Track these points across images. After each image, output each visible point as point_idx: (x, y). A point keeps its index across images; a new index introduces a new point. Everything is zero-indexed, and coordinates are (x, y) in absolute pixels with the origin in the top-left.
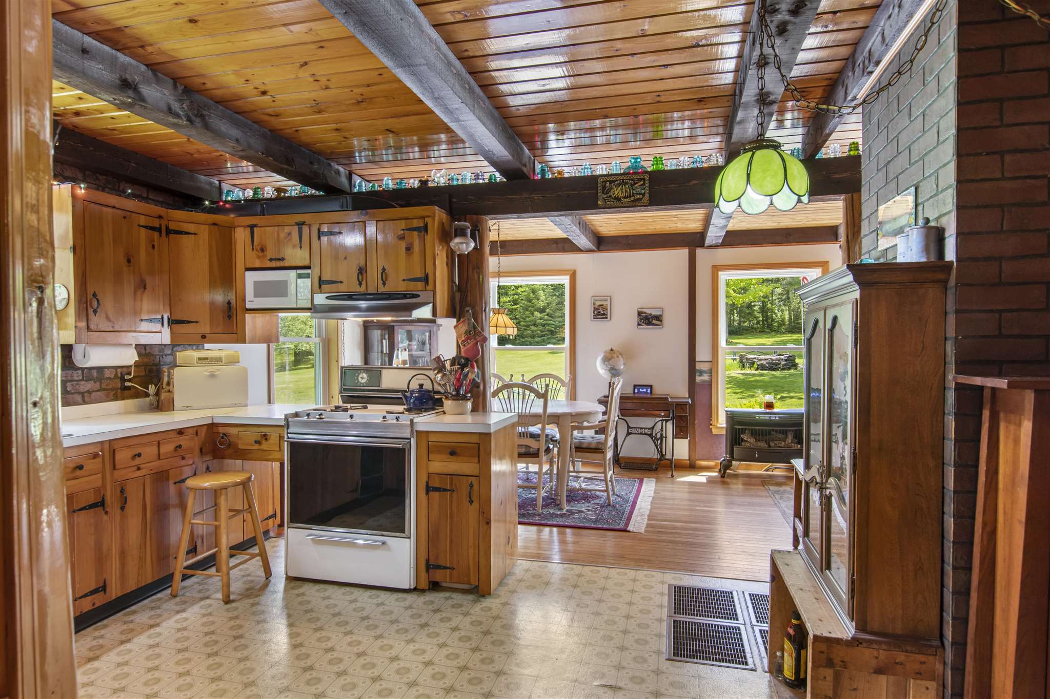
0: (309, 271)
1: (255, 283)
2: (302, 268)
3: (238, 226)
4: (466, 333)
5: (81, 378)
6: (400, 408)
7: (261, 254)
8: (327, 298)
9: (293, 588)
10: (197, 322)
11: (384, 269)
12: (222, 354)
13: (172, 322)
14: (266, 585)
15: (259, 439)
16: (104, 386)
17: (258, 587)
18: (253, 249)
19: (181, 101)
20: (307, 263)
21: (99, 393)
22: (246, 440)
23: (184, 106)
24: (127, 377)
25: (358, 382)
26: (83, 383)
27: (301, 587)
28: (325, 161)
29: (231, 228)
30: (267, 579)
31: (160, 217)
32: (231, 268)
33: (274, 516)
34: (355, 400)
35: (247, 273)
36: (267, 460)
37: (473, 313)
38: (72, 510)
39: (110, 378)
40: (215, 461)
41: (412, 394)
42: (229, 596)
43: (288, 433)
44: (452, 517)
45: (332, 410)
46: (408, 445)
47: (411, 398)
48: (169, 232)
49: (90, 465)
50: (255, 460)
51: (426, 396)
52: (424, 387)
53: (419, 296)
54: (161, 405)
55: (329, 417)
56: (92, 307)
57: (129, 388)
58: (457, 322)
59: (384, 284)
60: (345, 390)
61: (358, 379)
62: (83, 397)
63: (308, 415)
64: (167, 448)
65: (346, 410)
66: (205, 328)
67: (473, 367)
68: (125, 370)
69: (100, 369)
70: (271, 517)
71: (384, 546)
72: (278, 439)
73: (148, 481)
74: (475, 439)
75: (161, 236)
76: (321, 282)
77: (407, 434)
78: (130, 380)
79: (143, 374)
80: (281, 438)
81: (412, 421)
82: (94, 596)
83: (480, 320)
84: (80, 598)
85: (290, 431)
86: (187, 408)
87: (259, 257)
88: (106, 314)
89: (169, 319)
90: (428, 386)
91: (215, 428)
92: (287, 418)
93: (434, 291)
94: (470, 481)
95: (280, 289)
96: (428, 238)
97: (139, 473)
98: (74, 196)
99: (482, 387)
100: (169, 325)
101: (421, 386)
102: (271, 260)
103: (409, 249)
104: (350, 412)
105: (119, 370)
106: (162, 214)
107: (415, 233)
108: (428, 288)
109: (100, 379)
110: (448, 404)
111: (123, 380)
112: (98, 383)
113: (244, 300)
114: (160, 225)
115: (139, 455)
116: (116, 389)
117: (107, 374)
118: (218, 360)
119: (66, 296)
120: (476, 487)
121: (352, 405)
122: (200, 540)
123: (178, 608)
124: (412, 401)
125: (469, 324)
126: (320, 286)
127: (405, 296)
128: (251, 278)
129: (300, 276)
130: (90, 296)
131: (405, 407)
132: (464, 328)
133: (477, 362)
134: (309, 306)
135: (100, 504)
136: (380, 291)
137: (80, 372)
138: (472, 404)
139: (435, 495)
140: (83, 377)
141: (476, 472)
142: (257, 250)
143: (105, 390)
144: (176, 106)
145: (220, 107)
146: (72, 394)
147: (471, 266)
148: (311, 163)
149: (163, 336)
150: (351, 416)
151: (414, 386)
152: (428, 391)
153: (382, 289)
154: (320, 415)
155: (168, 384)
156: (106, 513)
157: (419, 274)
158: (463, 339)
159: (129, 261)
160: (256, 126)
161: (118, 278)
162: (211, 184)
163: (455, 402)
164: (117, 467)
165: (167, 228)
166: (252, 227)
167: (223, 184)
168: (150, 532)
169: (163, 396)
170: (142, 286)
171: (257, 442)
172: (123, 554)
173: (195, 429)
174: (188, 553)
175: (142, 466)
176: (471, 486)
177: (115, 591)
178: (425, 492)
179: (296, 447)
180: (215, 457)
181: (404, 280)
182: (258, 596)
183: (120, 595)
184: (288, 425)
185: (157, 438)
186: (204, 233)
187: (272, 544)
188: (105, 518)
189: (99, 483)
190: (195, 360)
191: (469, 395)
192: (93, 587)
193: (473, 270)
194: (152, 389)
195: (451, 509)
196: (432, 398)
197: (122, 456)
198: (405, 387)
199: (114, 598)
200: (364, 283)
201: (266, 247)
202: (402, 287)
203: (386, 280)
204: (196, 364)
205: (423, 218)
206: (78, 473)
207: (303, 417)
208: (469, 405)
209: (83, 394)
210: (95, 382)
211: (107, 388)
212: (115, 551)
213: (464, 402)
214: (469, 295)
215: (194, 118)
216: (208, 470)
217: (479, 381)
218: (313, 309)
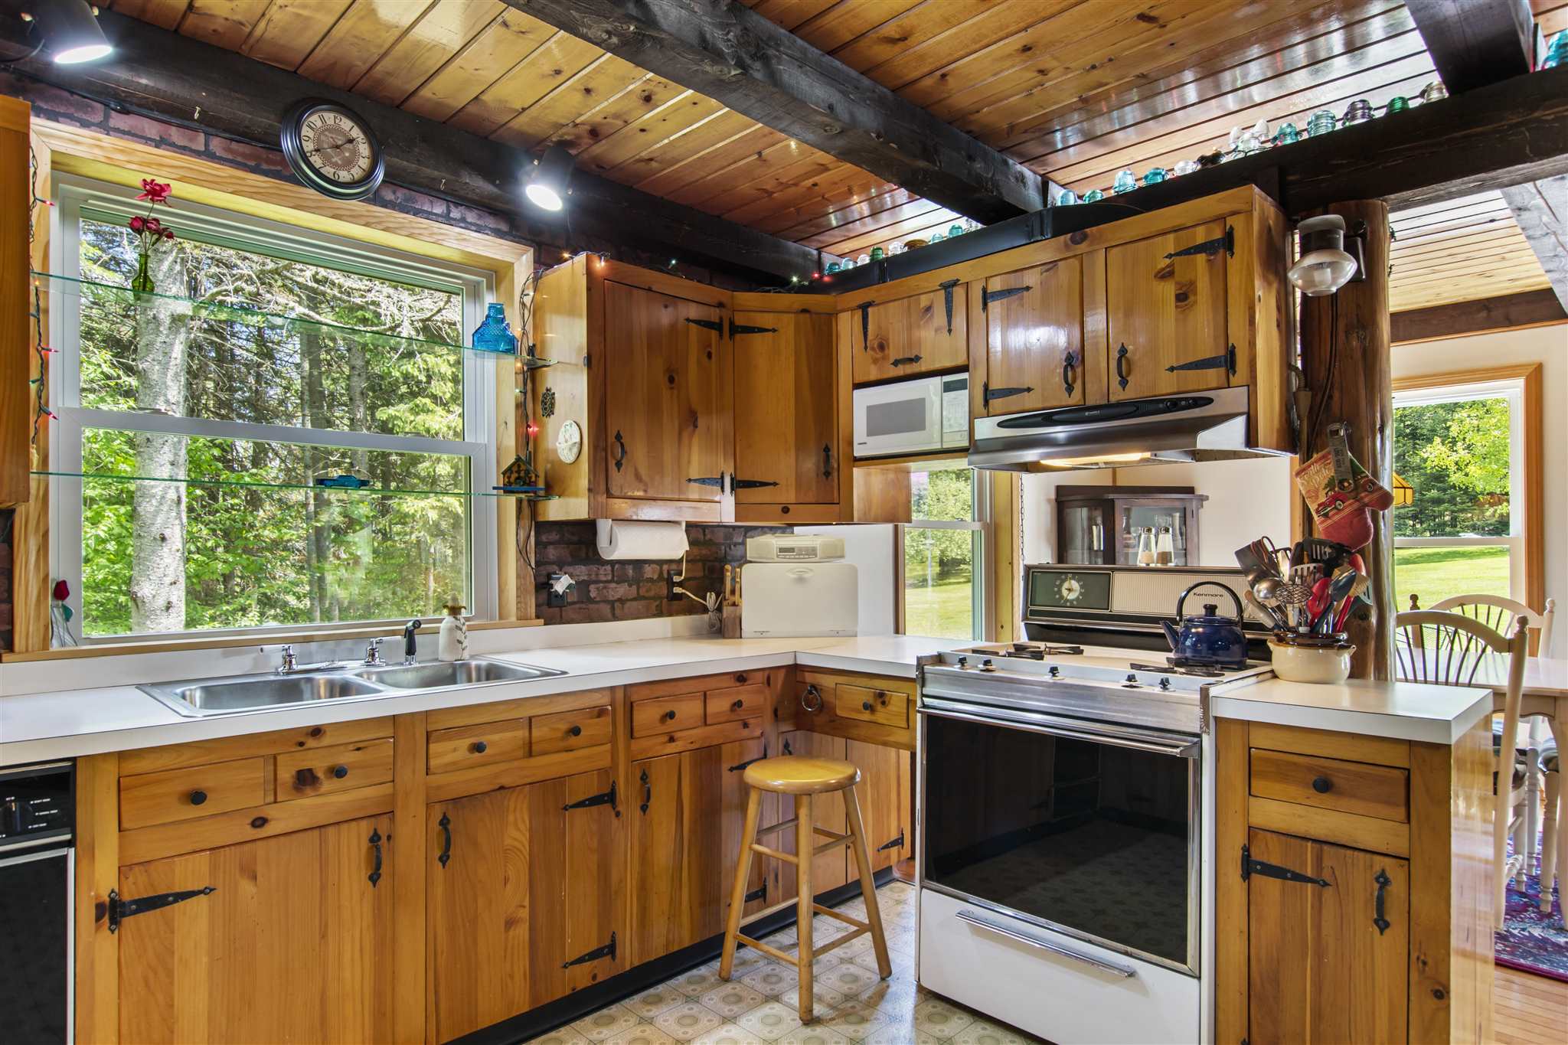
0: (964, 376)
1: (870, 409)
2: (953, 373)
3: (843, 311)
4: (1330, 485)
5: (610, 578)
6: (1160, 658)
7: (879, 355)
8: (1001, 425)
9: (930, 1018)
10: (775, 484)
11: (1123, 351)
12: (817, 543)
13: (738, 485)
14: (880, 995)
15: (871, 701)
16: (642, 592)
17: (865, 996)
18: (866, 348)
19: (725, 27)
20: (961, 360)
21: (635, 603)
22: (850, 700)
23: (731, 36)
24: (676, 579)
25: (1062, 597)
26: (613, 585)
27: (945, 1019)
28: (997, 154)
29: (831, 316)
30: (883, 979)
31: (721, 305)
32: (830, 386)
33: (899, 842)
34: (1055, 634)
35: (857, 393)
36: (885, 744)
37: (1350, 437)
38: (561, 806)
39: (651, 580)
40: (798, 733)
41: (1187, 628)
42: (811, 1011)
43: (923, 695)
44: (1319, 955)
45: (1010, 655)
46: (1195, 751)
47: (1186, 638)
48: (735, 330)
49: (592, 729)
50: (864, 741)
51: (1224, 633)
52: (1218, 612)
53: (1210, 401)
54: (724, 628)
55: (1003, 667)
56: (613, 456)
57: (680, 597)
58: (1303, 461)
59: (1124, 382)
60: (1033, 613)
61: (1060, 592)
62: (613, 609)
63: (962, 661)
64: (719, 705)
65: (1038, 655)
66: (789, 496)
67: (1354, 564)
68: (674, 566)
69: (638, 564)
70: (894, 843)
71: (1131, 979)
72: (905, 706)
73: (686, 759)
74: (1398, 757)
75: (721, 336)
76: (988, 394)
77: (1190, 721)
78: (680, 584)
79: (700, 574)
80: (910, 702)
81: (1204, 693)
82: (595, 962)
83: (1368, 456)
84: (573, 963)
85: (926, 691)
86: (762, 635)
87: (875, 361)
88: (636, 470)
89: (732, 479)
90: (1226, 610)
91: (798, 673)
92: (921, 663)
93: (1251, 385)
94: (1377, 869)
95: (912, 416)
96: (1235, 264)
97: (672, 748)
98: (589, 272)
99: (1374, 620)
100: (732, 489)
101: (1211, 609)
102: (896, 363)
103: (1182, 297)
104: (1049, 661)
105: (665, 567)
106: (724, 300)
107: (1201, 258)
108: (1233, 380)
109: (637, 581)
110: (1284, 656)
111: (671, 584)
112: (634, 587)
113: (851, 444)
114: (721, 319)
115: (671, 715)
116: (660, 598)
117: (649, 572)
118: (811, 552)
119: (578, 440)
120: (1397, 887)
121: (1050, 644)
122: (772, 876)
123: (726, 1010)
124: (1188, 643)
125: (1338, 464)
126: (986, 403)
127: (1175, 405)
128: (864, 399)
129: (948, 387)
130: (611, 439)
131: (1172, 655)
132: (1322, 473)
133: (1362, 552)
134: (965, 443)
135: (609, 798)
136: (1113, 399)
137: (609, 568)
138: (1353, 658)
139: (1270, 887)
140: (613, 576)
141: (1401, 846)
142: (873, 349)
143: (644, 598)
144: (715, 35)
145: (800, 42)
146: (597, 602)
147: (1341, 325)
148: (971, 158)
149: (723, 509)
150: (1054, 671)
151: (1194, 608)
152: (1229, 622)
153: (1118, 395)
154: (987, 662)
155: (733, 592)
156: (618, 814)
157: (1207, 348)
158: (1323, 499)
159: (671, 380)
160: (866, 82)
161: (654, 410)
162: (805, 255)
163: (1303, 653)
164: (636, 734)
165: (732, 323)
166: (864, 308)
167: (824, 255)
168: (689, 856)
169: (727, 610)
170: (691, 419)
171: (867, 707)
172: (643, 888)
173: (766, 673)
174: (750, 898)
175: (677, 735)
176: (1383, 880)
177: (629, 956)
178: (1239, 872)
179: (939, 727)
180: (798, 727)
181: (1172, 369)
182: (863, 1020)
183: (636, 963)
184: (922, 680)
185: (702, 686)
186: (787, 326)
187: (896, 896)
188: (615, 822)
189: (606, 762)
190: (775, 551)
191: (1344, 636)
192: (593, 946)
193: (1347, 333)
194: (711, 599)
195: (1318, 927)
196: (1238, 639)
197: (647, 715)
198: (1171, 611)
199: (628, 968)
200: (1078, 386)
201: (887, 340)
202: (1167, 385)
203: (1129, 373)
204: (777, 560)
205: (1222, 218)
206: (573, 740)
207: (952, 665)
208: (1345, 660)
209: (612, 603)
210: (630, 586)
211: (647, 595)
212: (631, 884)
213: (1330, 652)
214: (1336, 395)
215: (749, 61)
216: (787, 750)
217: (1369, 602)
218: (973, 448)
